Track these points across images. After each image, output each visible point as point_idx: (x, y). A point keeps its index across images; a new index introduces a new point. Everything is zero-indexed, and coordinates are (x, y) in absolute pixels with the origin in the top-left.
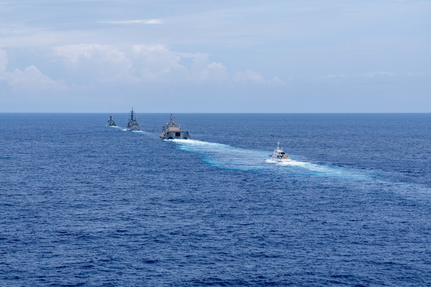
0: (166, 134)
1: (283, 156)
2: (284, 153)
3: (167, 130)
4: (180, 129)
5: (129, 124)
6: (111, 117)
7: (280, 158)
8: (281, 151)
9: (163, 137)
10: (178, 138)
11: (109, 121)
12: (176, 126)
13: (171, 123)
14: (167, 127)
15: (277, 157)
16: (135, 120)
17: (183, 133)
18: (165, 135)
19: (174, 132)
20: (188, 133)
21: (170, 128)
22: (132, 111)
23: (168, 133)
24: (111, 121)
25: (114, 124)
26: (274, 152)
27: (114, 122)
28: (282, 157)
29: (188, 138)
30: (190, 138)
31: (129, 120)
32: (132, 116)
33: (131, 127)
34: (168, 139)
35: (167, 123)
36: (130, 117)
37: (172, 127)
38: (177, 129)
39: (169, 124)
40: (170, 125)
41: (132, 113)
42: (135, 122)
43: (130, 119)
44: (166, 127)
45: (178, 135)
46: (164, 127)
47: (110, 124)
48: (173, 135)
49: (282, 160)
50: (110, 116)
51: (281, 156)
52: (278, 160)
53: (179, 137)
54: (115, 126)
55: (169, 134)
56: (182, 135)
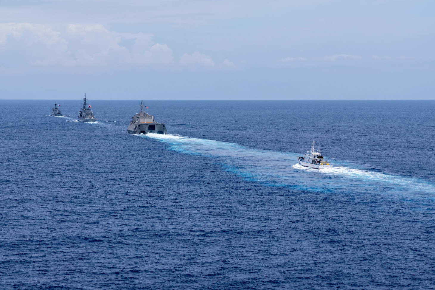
0: (137, 127)
1: (321, 160)
2: (321, 157)
3: (137, 121)
4: (154, 121)
5: (81, 113)
6: (56, 105)
7: (317, 163)
8: (318, 154)
9: (133, 130)
10: (151, 132)
11: (53, 110)
12: (148, 118)
13: (141, 113)
14: (138, 118)
15: (313, 161)
16: (88, 108)
17: (158, 125)
18: (135, 128)
19: (147, 124)
20: (164, 126)
21: (141, 119)
22: (85, 98)
23: (139, 126)
24: (56, 110)
25: (59, 114)
26: (307, 155)
27: (59, 111)
28: (319, 162)
29: (165, 131)
30: (167, 132)
31: (81, 109)
32: (85, 104)
33: (84, 118)
34: (140, 133)
35: (137, 114)
36: (83, 105)
37: (144, 118)
38: (150, 121)
39: (139, 115)
40: (141, 115)
41: (85, 100)
42: (89, 111)
43: (83, 108)
44: (135, 118)
45: (152, 128)
46: (133, 118)
47: (55, 114)
48: (146, 128)
49: (320, 167)
50: (55, 103)
51: (319, 160)
52: (314, 166)
53: (153, 131)
54: (61, 115)
55: (141, 128)
56: (156, 129)
